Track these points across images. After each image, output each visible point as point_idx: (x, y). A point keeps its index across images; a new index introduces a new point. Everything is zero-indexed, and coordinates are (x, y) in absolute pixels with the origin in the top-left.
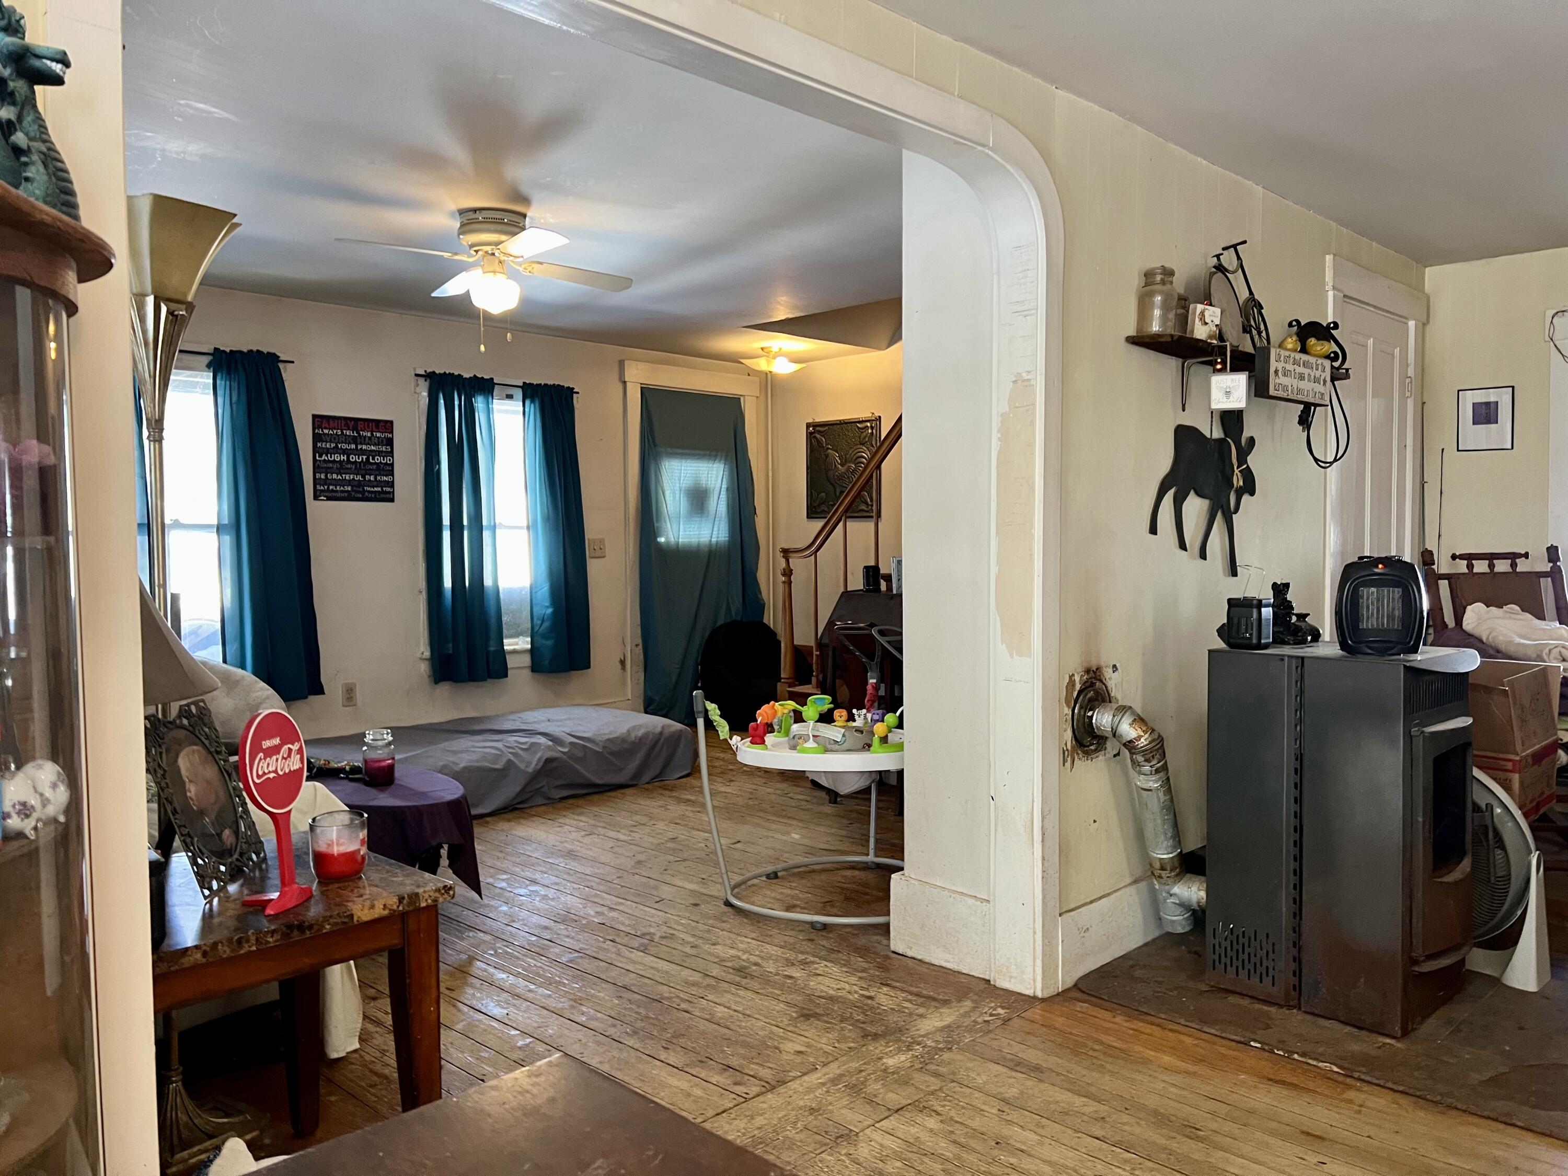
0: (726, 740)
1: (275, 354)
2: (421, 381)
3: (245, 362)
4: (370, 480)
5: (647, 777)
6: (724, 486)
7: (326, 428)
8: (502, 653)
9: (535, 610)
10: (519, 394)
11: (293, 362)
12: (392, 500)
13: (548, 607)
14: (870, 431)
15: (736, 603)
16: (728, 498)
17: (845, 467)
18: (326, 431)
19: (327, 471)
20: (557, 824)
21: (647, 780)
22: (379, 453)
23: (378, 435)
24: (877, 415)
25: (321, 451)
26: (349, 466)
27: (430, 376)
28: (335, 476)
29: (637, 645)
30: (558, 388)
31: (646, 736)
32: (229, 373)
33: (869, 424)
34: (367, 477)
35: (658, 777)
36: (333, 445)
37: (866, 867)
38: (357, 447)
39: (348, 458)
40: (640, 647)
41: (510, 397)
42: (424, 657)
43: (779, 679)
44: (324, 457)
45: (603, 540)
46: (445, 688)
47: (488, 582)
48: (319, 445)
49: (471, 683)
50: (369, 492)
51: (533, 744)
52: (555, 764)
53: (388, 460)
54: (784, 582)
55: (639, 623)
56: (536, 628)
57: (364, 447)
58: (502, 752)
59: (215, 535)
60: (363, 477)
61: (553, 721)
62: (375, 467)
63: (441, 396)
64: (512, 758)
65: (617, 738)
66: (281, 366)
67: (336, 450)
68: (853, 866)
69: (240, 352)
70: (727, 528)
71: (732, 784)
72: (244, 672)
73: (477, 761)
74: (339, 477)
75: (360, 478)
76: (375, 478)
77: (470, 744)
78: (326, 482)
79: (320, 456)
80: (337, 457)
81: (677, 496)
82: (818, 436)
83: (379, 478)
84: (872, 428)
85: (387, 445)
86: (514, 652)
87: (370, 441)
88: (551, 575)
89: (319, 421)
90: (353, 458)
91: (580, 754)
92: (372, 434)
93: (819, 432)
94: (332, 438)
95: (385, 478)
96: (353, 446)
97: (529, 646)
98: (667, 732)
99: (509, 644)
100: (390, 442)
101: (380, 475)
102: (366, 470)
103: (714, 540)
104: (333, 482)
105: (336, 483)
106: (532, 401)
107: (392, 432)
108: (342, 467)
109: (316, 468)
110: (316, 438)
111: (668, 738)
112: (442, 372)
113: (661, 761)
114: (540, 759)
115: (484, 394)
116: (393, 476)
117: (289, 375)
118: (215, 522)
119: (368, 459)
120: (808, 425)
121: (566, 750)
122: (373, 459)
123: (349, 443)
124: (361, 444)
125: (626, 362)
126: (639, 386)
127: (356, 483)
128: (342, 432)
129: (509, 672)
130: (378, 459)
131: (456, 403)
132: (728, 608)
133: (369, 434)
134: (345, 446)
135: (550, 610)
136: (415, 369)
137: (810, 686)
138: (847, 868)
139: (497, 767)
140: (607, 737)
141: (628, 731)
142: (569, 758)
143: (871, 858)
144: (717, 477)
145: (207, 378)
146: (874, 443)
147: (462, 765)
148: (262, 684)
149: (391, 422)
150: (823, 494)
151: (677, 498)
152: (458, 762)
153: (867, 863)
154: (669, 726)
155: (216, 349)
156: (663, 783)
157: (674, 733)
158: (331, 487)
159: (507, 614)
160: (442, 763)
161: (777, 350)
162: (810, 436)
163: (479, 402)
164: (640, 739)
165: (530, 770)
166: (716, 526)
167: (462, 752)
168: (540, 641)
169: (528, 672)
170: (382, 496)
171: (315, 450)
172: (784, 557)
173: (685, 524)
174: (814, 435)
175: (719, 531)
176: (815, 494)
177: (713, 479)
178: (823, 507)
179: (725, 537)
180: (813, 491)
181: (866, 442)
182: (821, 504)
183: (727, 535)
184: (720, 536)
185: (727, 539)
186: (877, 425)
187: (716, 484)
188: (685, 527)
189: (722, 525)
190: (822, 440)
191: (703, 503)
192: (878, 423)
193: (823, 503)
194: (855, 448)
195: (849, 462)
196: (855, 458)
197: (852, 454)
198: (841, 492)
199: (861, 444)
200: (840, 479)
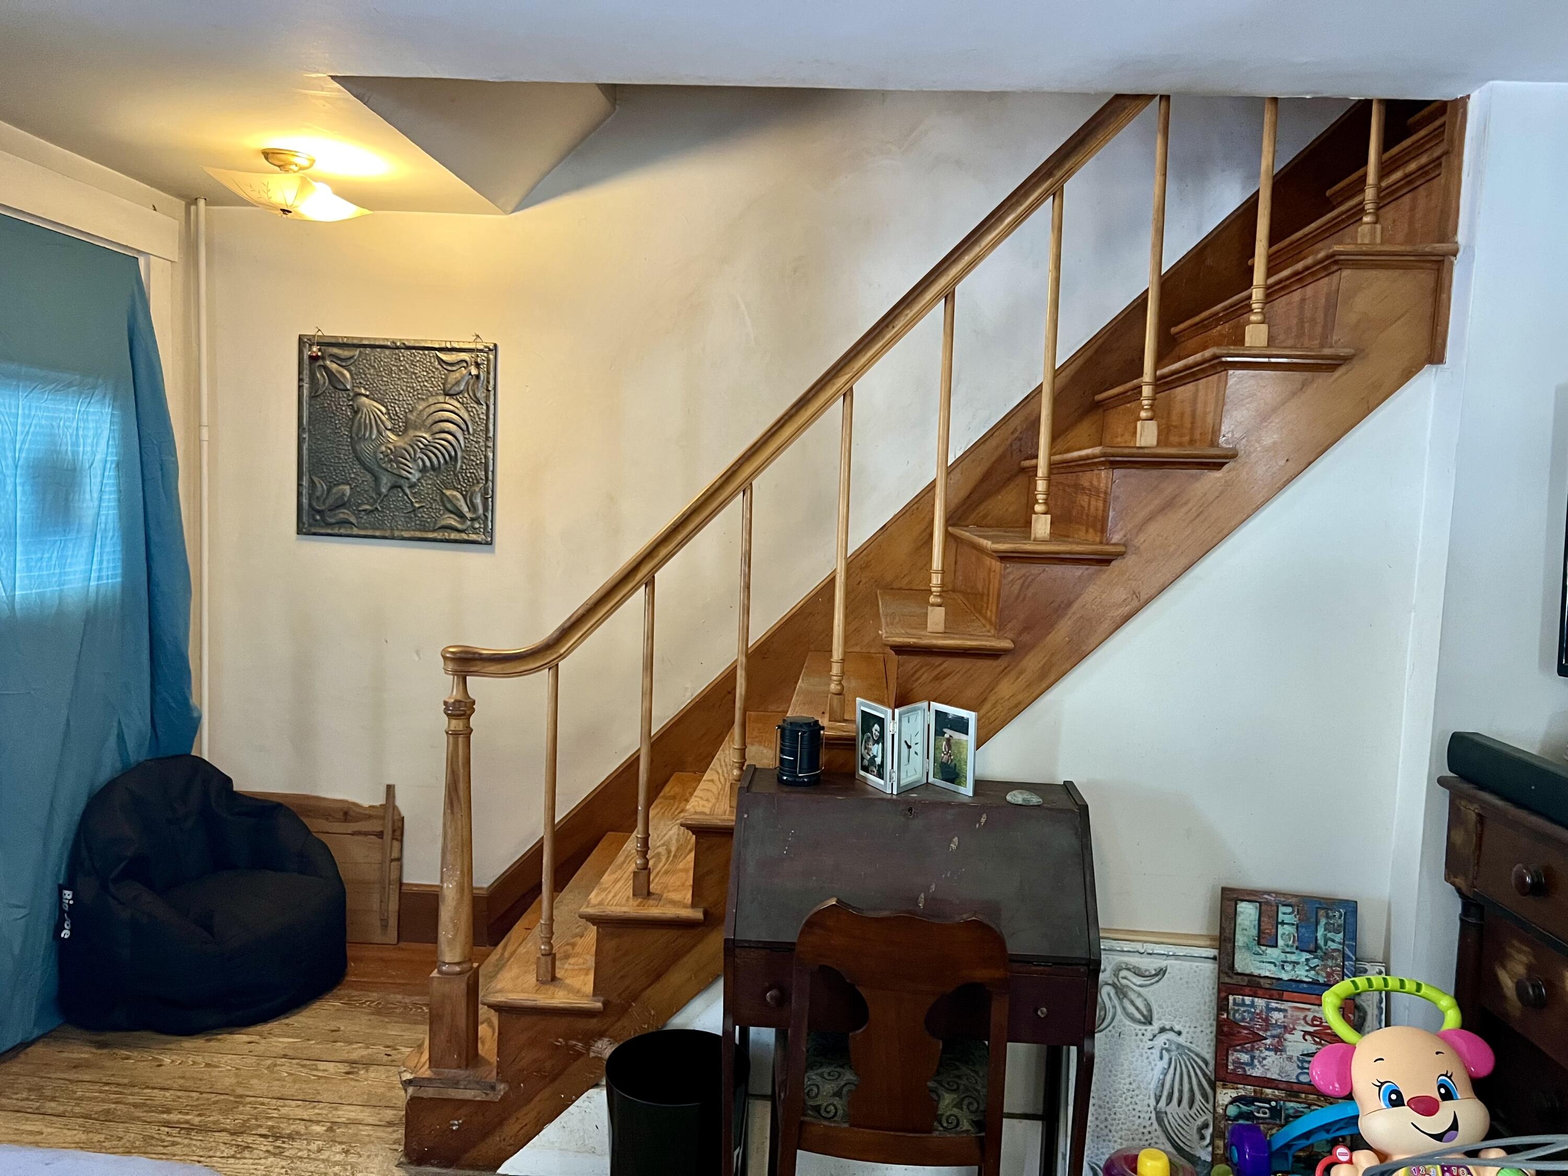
6: (112, 458)
14: (471, 371)
16: (120, 485)
24: (488, 341)
33: (467, 357)
82: (330, 365)
84: (476, 365)
93: (333, 358)
103: (92, 586)
120: (304, 341)
144: (97, 436)
150: (347, 488)
162: (308, 362)
166: (96, 552)
172: (455, 673)
173: (26, 552)
174: (321, 362)
175: (101, 562)
176: (322, 486)
177: (89, 441)
178: (343, 514)
179: (114, 576)
180: (316, 479)
181: (461, 392)
182: (338, 507)
183: (119, 571)
184: (104, 573)
185: (119, 580)
186: (488, 360)
187: (94, 454)
188: (28, 561)
189: (107, 549)
190: (343, 375)
191: (66, 499)
192: (491, 357)
193: (343, 505)
194: (431, 400)
195: (416, 428)
196: (430, 421)
197: (425, 414)
198: (395, 487)
199: (446, 394)
200: (390, 461)
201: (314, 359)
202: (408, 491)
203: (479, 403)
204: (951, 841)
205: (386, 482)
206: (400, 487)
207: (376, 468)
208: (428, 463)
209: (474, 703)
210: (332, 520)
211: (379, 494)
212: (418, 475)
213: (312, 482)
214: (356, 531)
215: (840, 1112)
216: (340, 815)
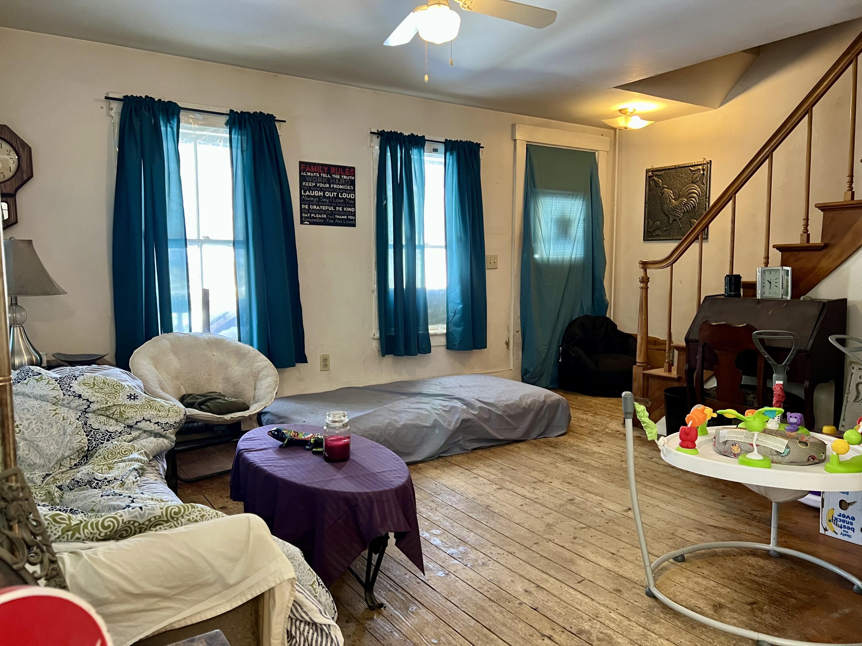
0: (653, 441)
1: (272, 115)
2: (375, 137)
3: (251, 120)
4: (339, 211)
5: (534, 435)
6: (582, 217)
7: (308, 172)
8: (427, 336)
9: (450, 305)
10: (441, 148)
11: (285, 121)
12: (354, 225)
13: (459, 304)
14: (702, 172)
15: (587, 303)
16: (584, 226)
17: (678, 202)
18: (309, 174)
19: (309, 203)
20: (473, 475)
21: (534, 437)
22: (345, 191)
23: (345, 177)
24: (708, 160)
25: (305, 188)
26: (325, 200)
27: (381, 134)
28: (315, 207)
29: (517, 332)
30: (469, 144)
31: (534, 402)
32: (240, 129)
33: (700, 167)
34: (337, 208)
35: (543, 434)
36: (314, 184)
37: (767, 555)
38: (330, 186)
39: (324, 194)
40: (520, 333)
41: (435, 150)
42: (375, 337)
43: (635, 363)
44: (307, 193)
45: (497, 256)
46: (389, 358)
47: (418, 285)
48: (304, 184)
49: (406, 356)
50: (339, 219)
51: (453, 407)
52: (468, 424)
53: (351, 196)
54: (642, 288)
55: (519, 316)
56: (450, 319)
57: (335, 186)
58: (431, 413)
59: (232, 248)
60: (335, 208)
61: (464, 387)
62: (342, 201)
63: (388, 149)
64: (438, 418)
65: (512, 404)
66: (277, 124)
67: (316, 188)
68: (754, 553)
69: (248, 113)
70: (583, 248)
71: (602, 444)
72: (251, 347)
73: (412, 420)
74: (318, 208)
75: (332, 208)
76: (343, 209)
77: (407, 405)
78: (309, 211)
79: (305, 192)
80: (316, 193)
81: (549, 224)
82: (656, 179)
83: (345, 209)
84: (703, 170)
85: (350, 185)
86: (435, 335)
87: (339, 182)
88: (462, 281)
89: (304, 166)
90: (328, 194)
91: (487, 416)
92: (341, 177)
93: (656, 175)
94: (313, 179)
95: (349, 209)
96: (328, 186)
97: (445, 331)
98: (548, 401)
99: (433, 329)
100: (353, 183)
101: (346, 207)
102: (336, 203)
103: (573, 256)
104: (314, 211)
105: (316, 212)
106: (451, 154)
107: (354, 176)
108: (320, 201)
109: (302, 201)
110: (302, 179)
111: (549, 406)
112: (389, 131)
113: (544, 423)
114: (458, 419)
115: (418, 148)
116: (355, 207)
117: (282, 130)
118: (232, 239)
119: (337, 195)
120: (647, 171)
121: (476, 413)
122: (341, 195)
123: (325, 183)
124: (333, 183)
125: (517, 126)
126: (526, 143)
127: (330, 212)
128: (320, 175)
129: (432, 348)
130: (345, 195)
131: (399, 155)
132: (582, 306)
133: (338, 177)
134: (322, 185)
135: (460, 306)
136: (370, 129)
137: (662, 370)
138: (748, 554)
139: (427, 425)
140: (505, 403)
141: (520, 398)
142: (479, 419)
143: (772, 547)
144: (577, 210)
145: (224, 133)
146: (704, 181)
147: (402, 423)
148: (262, 356)
149: (354, 168)
150: (659, 222)
151: (549, 226)
152: (399, 420)
153: (768, 551)
154: (550, 396)
155: (231, 111)
156: (546, 440)
157: (555, 401)
158: (312, 215)
159: (430, 308)
160: (387, 421)
161: (632, 111)
162: (649, 179)
163: (415, 154)
164: (529, 406)
165: (451, 428)
166: (575, 247)
167: (401, 412)
168: (453, 329)
169: (444, 349)
170: (348, 222)
171: (301, 187)
172: (642, 268)
173: (554, 245)
174: (652, 178)
175: (577, 250)
176: (651, 222)
177: (574, 212)
178: (658, 232)
179: (581, 255)
180: (650, 220)
181: (698, 181)
182: (656, 230)
183: (583, 253)
184: (578, 253)
185: (583, 256)
186: (708, 167)
187: (576, 216)
188: (554, 247)
189: (579, 246)
190: (659, 181)
191: (566, 230)
192: (709, 166)
193: (658, 229)
194: (688, 186)
195: (682, 197)
196: (687, 194)
197: (685, 191)
198: (674, 220)
199: (693, 183)
200: (673, 210)
201: (650, 177)
202: (679, 221)
203: (704, 184)
204: (769, 312)
205: (671, 219)
206: (676, 220)
207: (668, 214)
208: (685, 210)
209: (649, 278)
210: (654, 235)
211: (669, 223)
212: (682, 214)
213: (648, 222)
214: (661, 238)
215: (716, 396)
216: (653, 343)
